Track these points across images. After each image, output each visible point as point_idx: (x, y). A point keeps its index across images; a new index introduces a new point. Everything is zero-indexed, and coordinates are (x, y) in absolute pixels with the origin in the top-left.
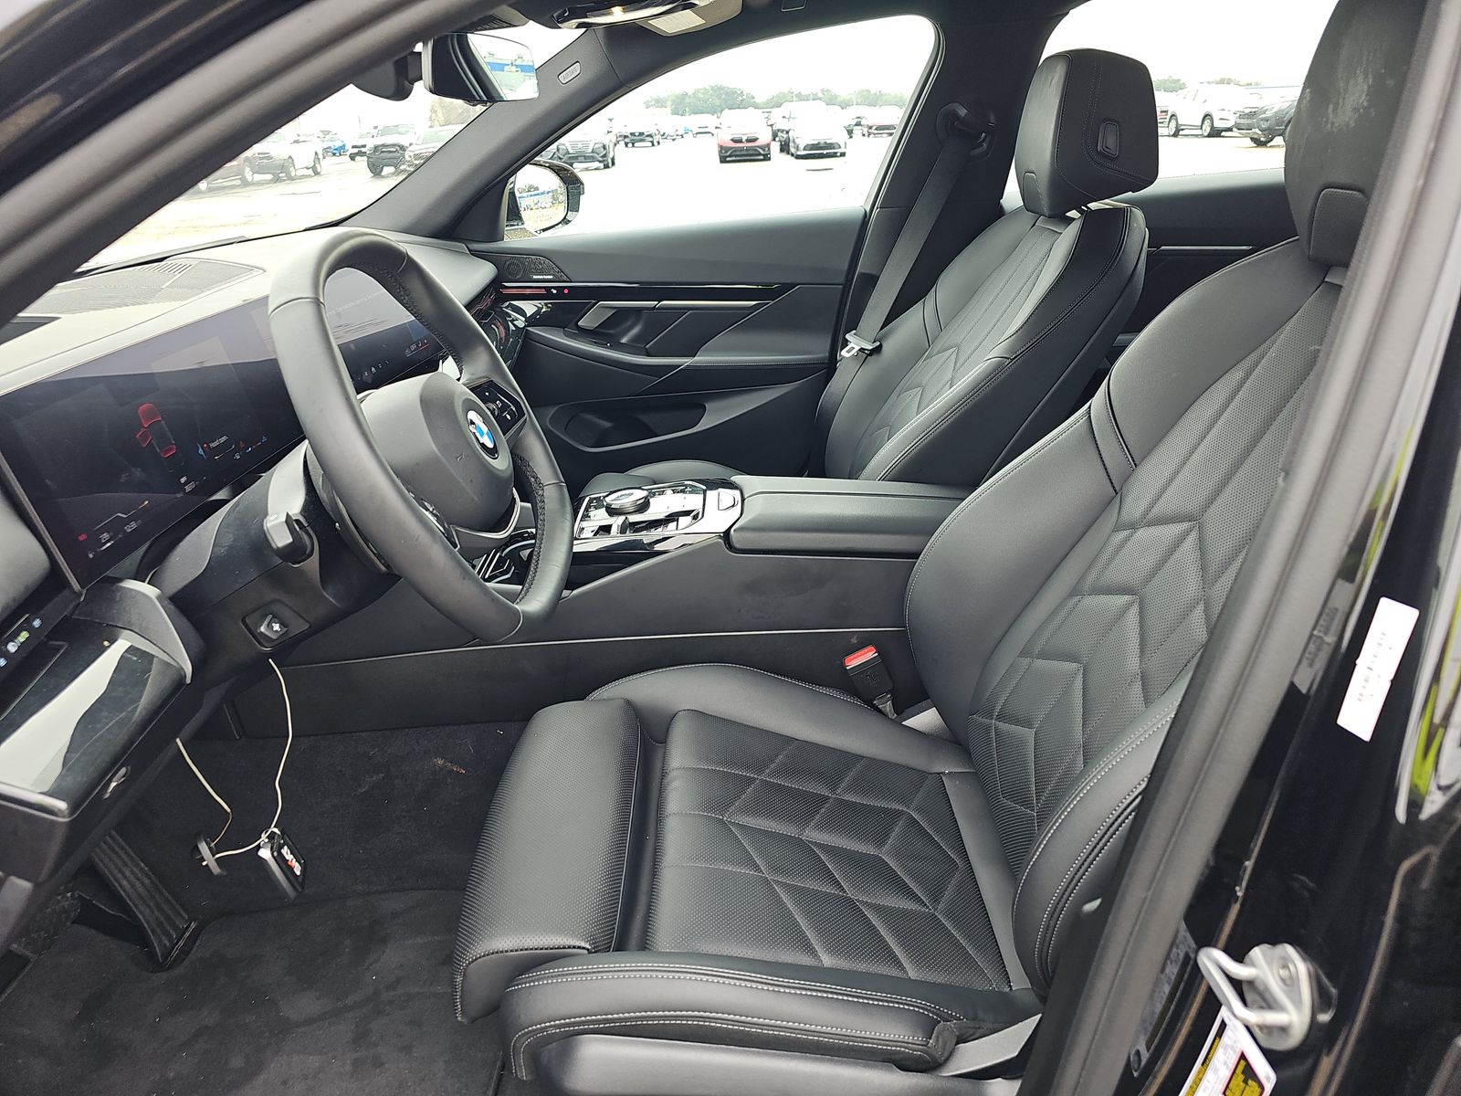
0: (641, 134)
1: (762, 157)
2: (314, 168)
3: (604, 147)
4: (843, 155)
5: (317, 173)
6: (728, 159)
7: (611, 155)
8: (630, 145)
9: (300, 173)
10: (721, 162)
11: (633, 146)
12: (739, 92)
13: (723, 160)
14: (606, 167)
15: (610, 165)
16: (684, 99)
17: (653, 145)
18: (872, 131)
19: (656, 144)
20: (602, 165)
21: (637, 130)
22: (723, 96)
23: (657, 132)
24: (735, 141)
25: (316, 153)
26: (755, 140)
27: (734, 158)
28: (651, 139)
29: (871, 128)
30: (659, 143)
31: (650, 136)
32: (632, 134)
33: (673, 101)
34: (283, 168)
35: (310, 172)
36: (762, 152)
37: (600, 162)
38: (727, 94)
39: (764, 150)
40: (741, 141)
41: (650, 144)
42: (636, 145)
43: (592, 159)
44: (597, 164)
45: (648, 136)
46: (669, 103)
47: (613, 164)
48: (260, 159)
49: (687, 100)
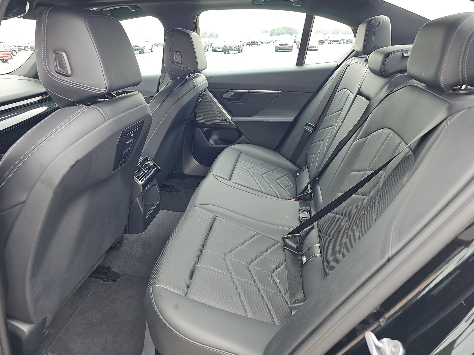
0: (255, 42)
1: (290, 50)
2: (151, 50)
3: (239, 46)
4: (317, 50)
5: (152, 52)
6: (279, 51)
7: (241, 49)
8: (251, 45)
9: (146, 51)
10: (276, 52)
11: (252, 46)
12: (292, 29)
13: (277, 51)
14: (239, 52)
15: (240, 52)
16: (274, 31)
17: (258, 46)
18: (331, 42)
19: (259, 45)
20: (237, 52)
21: (253, 41)
22: (287, 30)
23: (260, 42)
24: (281, 45)
25: (152, 45)
26: (287, 45)
27: (280, 51)
28: (257, 44)
29: (331, 41)
30: (260, 45)
31: (257, 43)
32: (252, 42)
33: (270, 31)
34: (142, 50)
35: (150, 51)
36: (289, 49)
37: (237, 51)
38: (288, 29)
39: (290, 48)
40: (282, 45)
41: (257, 45)
42: (253, 45)
43: (235, 50)
44: (236, 52)
45: (256, 43)
46: (269, 32)
47: (242, 51)
48: (135, 47)
49: (275, 31)
